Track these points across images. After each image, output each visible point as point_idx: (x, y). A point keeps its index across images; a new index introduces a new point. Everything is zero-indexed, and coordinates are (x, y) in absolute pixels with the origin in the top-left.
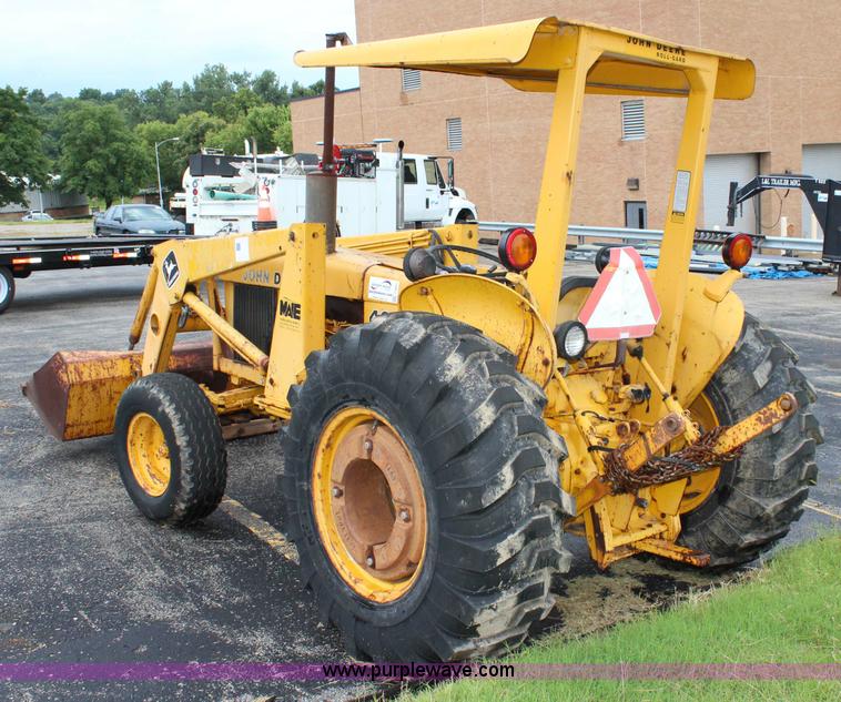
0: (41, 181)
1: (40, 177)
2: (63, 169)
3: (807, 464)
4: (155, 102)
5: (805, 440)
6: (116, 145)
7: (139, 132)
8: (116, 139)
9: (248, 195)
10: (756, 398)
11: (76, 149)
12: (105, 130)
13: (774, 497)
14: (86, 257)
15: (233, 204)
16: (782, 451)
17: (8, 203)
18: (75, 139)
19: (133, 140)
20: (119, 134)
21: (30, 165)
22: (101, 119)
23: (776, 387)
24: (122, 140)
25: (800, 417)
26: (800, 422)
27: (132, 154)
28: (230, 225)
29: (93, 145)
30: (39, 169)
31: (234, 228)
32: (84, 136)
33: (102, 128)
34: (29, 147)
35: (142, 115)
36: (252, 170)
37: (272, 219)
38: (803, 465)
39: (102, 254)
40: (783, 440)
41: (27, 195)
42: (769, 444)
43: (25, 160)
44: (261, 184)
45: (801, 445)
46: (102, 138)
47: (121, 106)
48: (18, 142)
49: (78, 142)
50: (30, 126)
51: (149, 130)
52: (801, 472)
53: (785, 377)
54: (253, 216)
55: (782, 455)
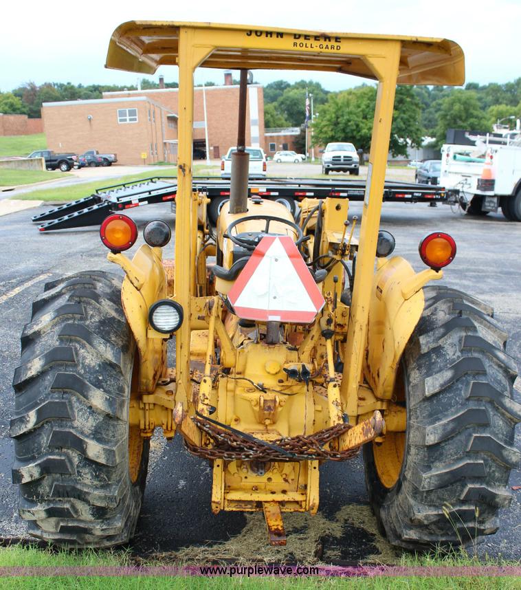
0: (417, 143)
1: (417, 139)
2: (438, 134)
3: (470, 486)
4: (511, 91)
5: (469, 462)
6: (472, 120)
7: (491, 112)
8: (472, 116)
9: (479, 159)
10: (426, 404)
11: (446, 123)
12: (466, 110)
13: (430, 506)
14: (345, 194)
15: (469, 166)
16: (437, 464)
17: (397, 155)
18: (447, 115)
19: (484, 118)
20: (475, 113)
21: (411, 132)
22: (465, 103)
23: (450, 398)
24: (477, 117)
25: (470, 435)
26: (467, 441)
27: (481, 127)
28: (466, 180)
29: (458, 120)
30: (416, 134)
31: (468, 182)
32: (452, 114)
33: (465, 109)
34: (412, 120)
35: (500, 100)
36: (485, 142)
37: (492, 178)
38: (464, 486)
39: (356, 193)
40: (441, 454)
41: (409, 150)
42: (426, 454)
43: (409, 128)
44: (489, 152)
45: (461, 464)
46: (464, 115)
47: (488, 94)
48: (405, 116)
49: (448, 117)
50: (414, 107)
51: (497, 111)
52: (462, 491)
53: (466, 390)
54: (478, 175)
55: (437, 468)
